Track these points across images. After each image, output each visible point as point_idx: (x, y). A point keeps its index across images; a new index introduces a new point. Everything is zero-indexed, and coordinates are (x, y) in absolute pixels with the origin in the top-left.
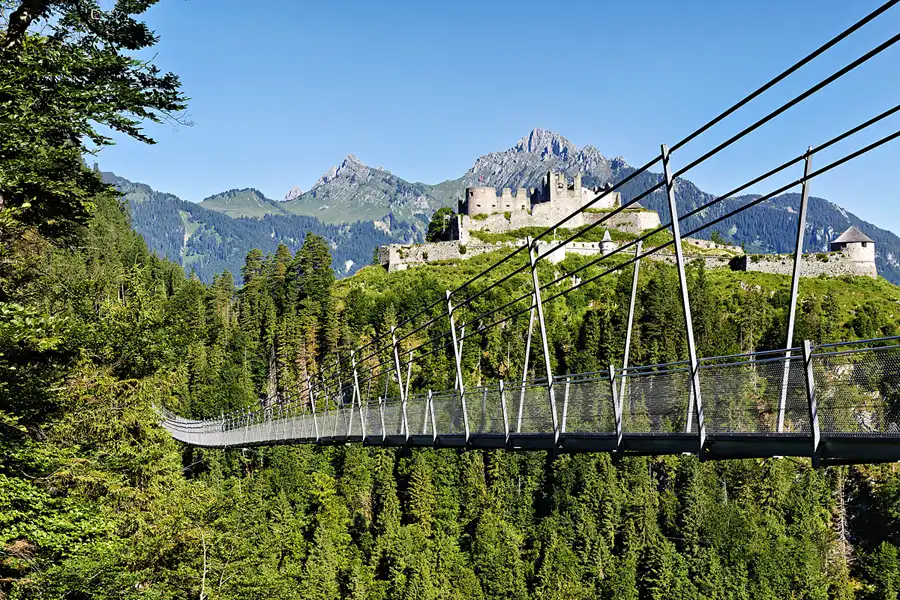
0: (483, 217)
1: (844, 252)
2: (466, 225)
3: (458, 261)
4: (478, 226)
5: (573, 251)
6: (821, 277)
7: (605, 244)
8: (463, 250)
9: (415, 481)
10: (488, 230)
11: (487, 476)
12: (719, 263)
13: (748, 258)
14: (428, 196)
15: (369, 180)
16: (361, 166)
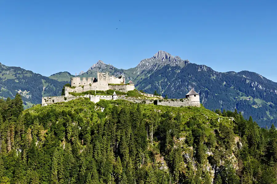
0: (74, 87)
1: (189, 98)
2: (68, 90)
3: (63, 103)
4: (72, 90)
5: (103, 99)
6: (181, 107)
7: (114, 96)
8: (65, 99)
9: (33, 180)
10: (76, 92)
11: (58, 178)
12: (150, 102)
13: (158, 101)
14: (124, 73)
15: (105, 68)
16: (102, 64)
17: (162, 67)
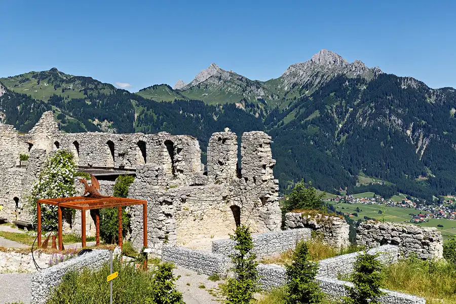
14: (264, 88)
15: (229, 79)
16: (224, 71)
17: (329, 79)
